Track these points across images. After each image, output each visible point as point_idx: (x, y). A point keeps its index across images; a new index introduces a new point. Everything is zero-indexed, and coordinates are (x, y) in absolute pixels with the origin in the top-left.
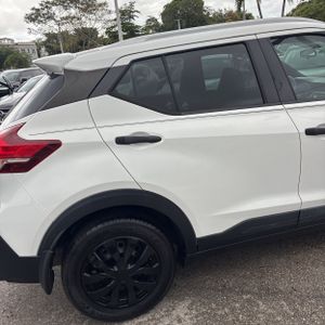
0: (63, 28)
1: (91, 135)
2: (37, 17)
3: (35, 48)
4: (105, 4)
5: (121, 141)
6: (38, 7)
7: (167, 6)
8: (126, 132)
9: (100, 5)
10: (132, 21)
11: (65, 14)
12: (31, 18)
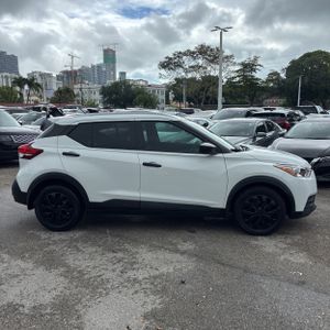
0: (190, 76)
1: (54, 150)
2: (168, 65)
3: (164, 90)
4: (231, 56)
5: (64, 154)
6: (171, 56)
7: (293, 62)
8: (67, 151)
9: (227, 57)
10: (254, 74)
11: (193, 63)
12: (164, 66)
